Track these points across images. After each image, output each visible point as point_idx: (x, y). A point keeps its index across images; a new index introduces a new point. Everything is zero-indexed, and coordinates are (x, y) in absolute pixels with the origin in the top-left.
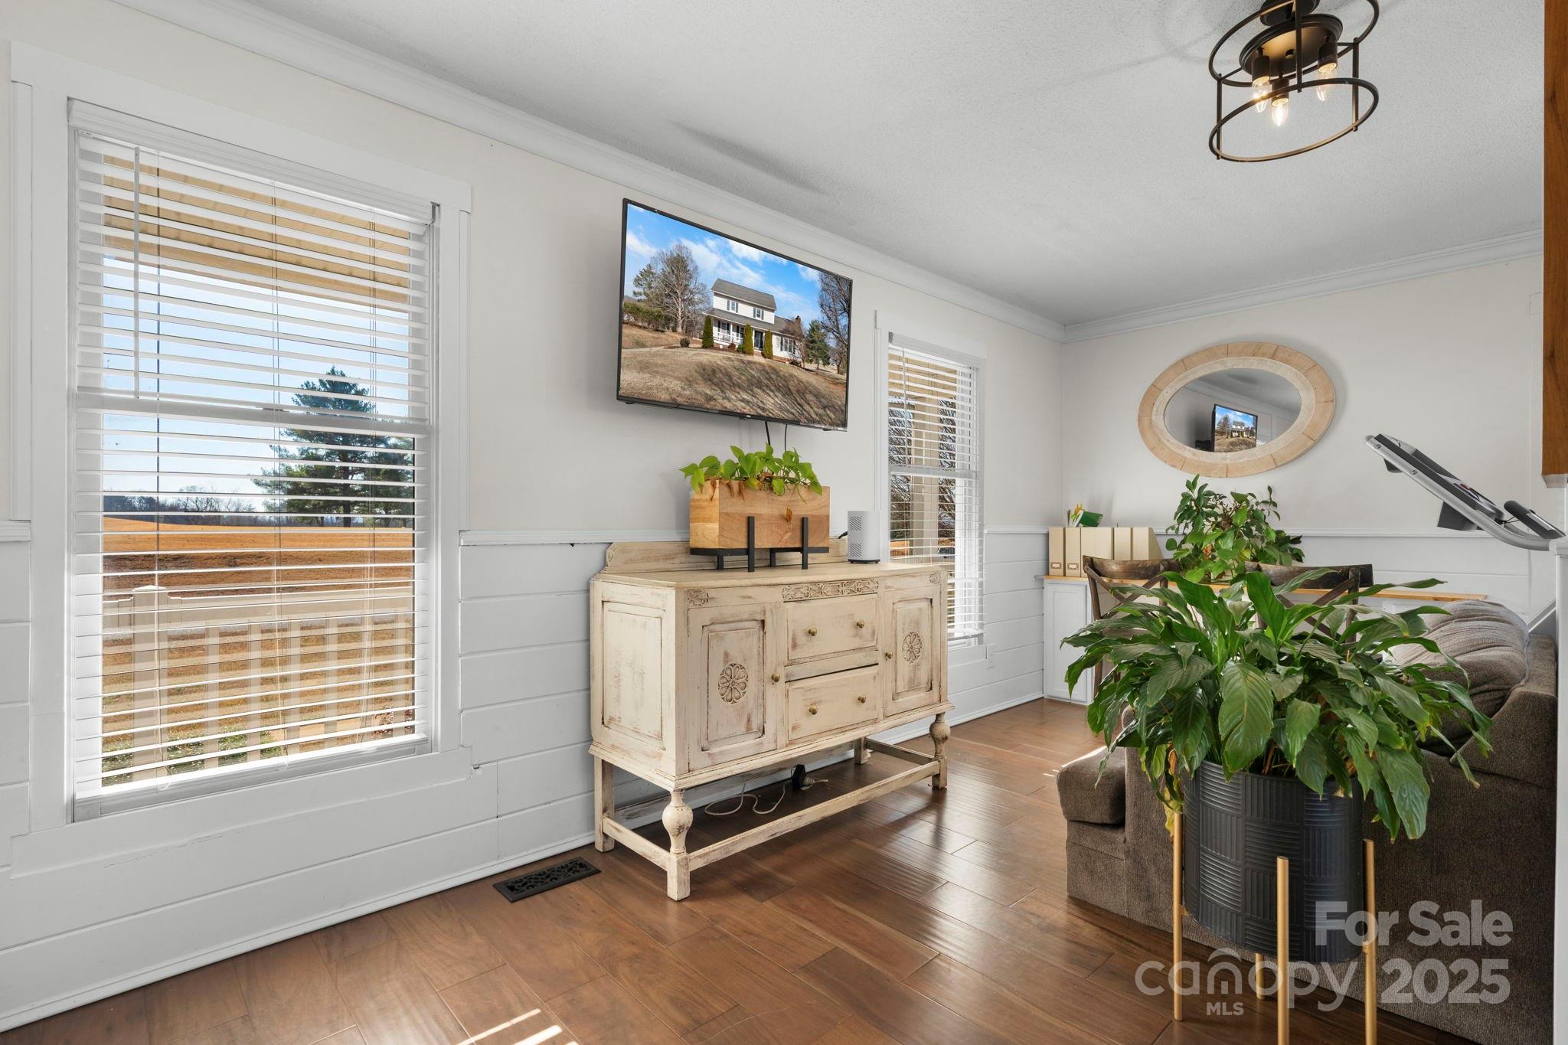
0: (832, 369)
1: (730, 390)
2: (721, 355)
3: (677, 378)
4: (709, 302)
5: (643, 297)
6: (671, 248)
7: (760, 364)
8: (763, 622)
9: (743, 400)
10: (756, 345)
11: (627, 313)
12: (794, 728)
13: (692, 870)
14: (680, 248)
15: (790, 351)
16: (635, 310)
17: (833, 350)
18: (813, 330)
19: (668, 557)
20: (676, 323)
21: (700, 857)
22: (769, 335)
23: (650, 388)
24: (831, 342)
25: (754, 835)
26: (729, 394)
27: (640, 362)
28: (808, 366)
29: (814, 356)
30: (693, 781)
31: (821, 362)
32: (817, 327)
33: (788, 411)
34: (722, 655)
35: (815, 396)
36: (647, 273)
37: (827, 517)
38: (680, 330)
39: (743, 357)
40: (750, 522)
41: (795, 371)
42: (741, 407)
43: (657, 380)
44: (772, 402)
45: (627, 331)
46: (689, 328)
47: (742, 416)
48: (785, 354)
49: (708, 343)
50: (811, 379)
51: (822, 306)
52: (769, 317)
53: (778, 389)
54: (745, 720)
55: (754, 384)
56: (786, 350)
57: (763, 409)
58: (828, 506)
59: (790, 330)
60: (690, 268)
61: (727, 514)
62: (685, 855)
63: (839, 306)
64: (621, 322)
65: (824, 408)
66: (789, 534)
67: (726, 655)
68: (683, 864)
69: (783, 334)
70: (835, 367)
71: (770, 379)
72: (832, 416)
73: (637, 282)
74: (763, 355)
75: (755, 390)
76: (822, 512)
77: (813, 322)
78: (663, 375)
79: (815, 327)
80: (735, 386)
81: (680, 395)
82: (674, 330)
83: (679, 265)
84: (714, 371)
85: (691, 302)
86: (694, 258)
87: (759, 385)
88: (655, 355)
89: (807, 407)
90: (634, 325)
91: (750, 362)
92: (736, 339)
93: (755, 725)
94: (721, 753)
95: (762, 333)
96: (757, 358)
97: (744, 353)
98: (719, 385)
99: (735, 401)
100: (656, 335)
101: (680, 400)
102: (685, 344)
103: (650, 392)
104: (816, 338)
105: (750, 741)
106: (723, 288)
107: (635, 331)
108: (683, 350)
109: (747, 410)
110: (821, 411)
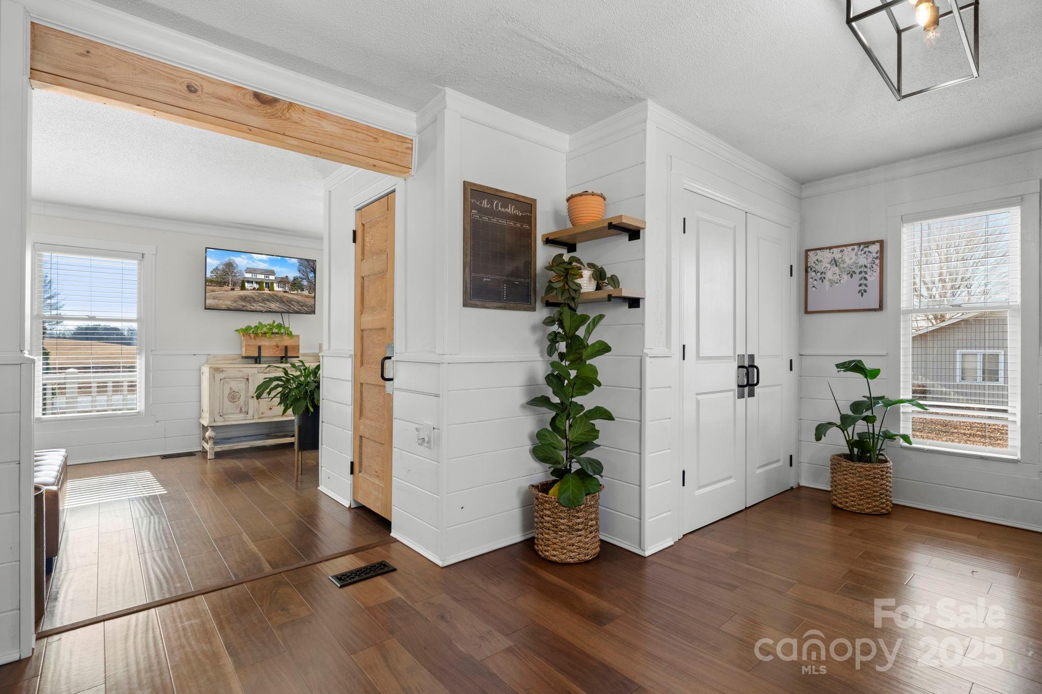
0: (306, 293)
1: (254, 302)
2: (249, 292)
3: (230, 301)
4: (243, 275)
5: (214, 277)
6: (226, 260)
7: (268, 293)
8: (248, 379)
9: (260, 306)
10: (266, 287)
11: (208, 282)
12: (262, 413)
13: (216, 451)
14: (230, 260)
15: (283, 288)
16: (211, 281)
17: (305, 286)
18: (295, 280)
19: (233, 359)
20: (229, 283)
21: (219, 448)
22: (272, 284)
23: (218, 304)
24: (305, 283)
25: (243, 445)
26: (253, 304)
27: (214, 297)
28: (292, 292)
29: (295, 289)
30: (215, 424)
31: (299, 290)
32: (297, 279)
33: (282, 308)
34: (229, 388)
35: (297, 302)
36: (216, 269)
37: (299, 346)
38: (230, 285)
39: (259, 291)
40: (260, 348)
41: (286, 294)
42: (259, 308)
43: (221, 302)
44: (274, 306)
45: (207, 288)
46: (234, 284)
47: (261, 312)
48: (281, 289)
49: (243, 288)
50: (295, 297)
51: (299, 271)
52: (272, 278)
53: (277, 301)
54: (239, 409)
55: (264, 300)
56: (281, 287)
57: (270, 308)
58: (299, 342)
59: (283, 281)
60: (235, 265)
61: (249, 345)
62: (212, 446)
63: (308, 270)
64: (206, 285)
65: (302, 306)
66: (278, 352)
67: (231, 388)
68: (212, 449)
69: (279, 282)
70: (307, 291)
71: (273, 298)
72: (306, 309)
73: (212, 272)
74: (269, 290)
75: (266, 302)
76: (296, 344)
77: (295, 277)
78: (223, 300)
79: (295, 279)
80: (255, 301)
81: (231, 306)
82: (228, 286)
83: (230, 265)
84: (246, 297)
85: (235, 276)
86: (236, 262)
87: (268, 300)
88: (220, 294)
89: (292, 306)
90: (210, 286)
91: (263, 293)
92: (257, 286)
93: (243, 411)
94: (229, 418)
95: (268, 283)
96: (267, 291)
97: (260, 290)
98: (249, 302)
99: (256, 306)
100: (220, 288)
101: (231, 307)
102: (233, 289)
103: (218, 306)
104: (296, 282)
105: (242, 415)
106: (249, 270)
107: (211, 287)
108: (232, 292)
109: (262, 309)
110: (300, 308)
